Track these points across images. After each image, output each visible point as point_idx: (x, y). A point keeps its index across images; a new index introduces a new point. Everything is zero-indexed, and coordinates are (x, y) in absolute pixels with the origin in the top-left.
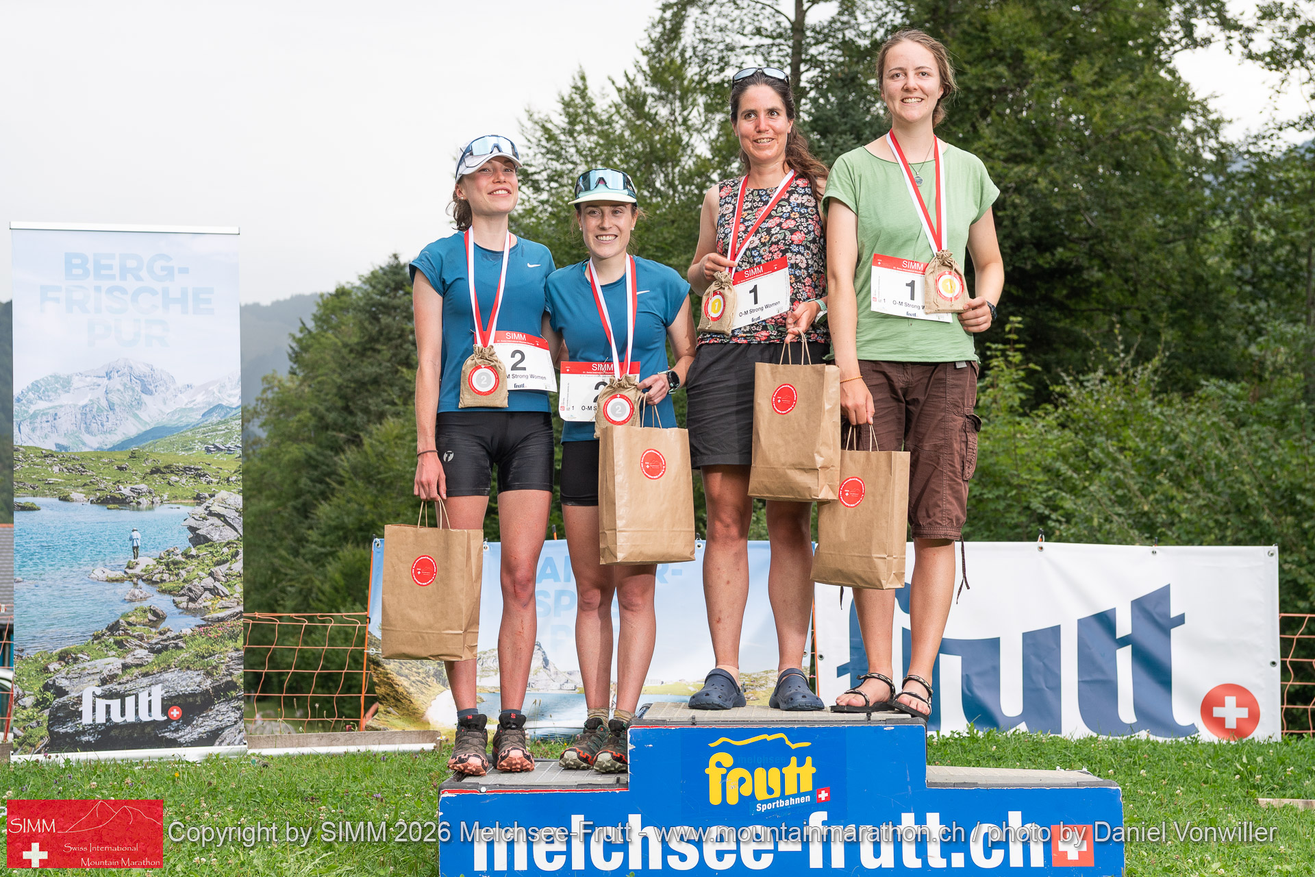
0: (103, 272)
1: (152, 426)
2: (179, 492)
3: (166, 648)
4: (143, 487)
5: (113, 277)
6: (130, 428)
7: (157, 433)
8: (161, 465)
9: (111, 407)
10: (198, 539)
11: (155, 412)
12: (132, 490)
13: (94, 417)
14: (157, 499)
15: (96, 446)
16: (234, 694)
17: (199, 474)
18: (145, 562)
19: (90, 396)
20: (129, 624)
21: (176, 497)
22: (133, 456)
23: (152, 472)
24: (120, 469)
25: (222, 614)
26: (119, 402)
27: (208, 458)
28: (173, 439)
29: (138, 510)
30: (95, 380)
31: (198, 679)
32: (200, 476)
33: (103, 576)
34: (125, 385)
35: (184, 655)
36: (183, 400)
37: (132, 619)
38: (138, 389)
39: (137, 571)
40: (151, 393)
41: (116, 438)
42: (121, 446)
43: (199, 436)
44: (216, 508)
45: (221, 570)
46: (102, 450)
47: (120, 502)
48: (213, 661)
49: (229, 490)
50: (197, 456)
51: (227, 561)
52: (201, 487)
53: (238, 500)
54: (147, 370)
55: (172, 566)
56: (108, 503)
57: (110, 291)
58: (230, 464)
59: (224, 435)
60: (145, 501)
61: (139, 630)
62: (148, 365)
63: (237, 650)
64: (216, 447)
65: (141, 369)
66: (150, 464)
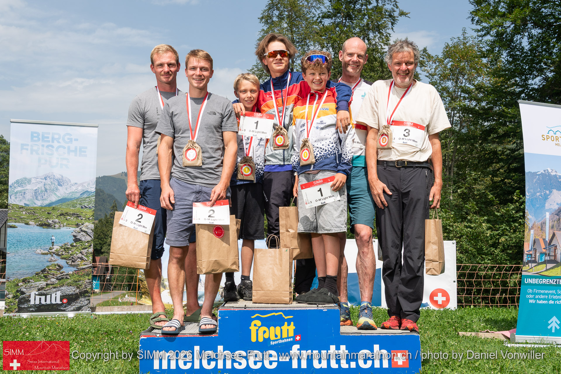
0: (45, 139)
1: (61, 198)
2: (70, 223)
3: (63, 278)
4: (57, 220)
7: (63, 201)
8: (64, 212)
9: (46, 190)
11: (62, 193)
12: (53, 221)
13: (39, 194)
14: (62, 225)
15: (39, 204)
16: (87, 295)
19: (38, 186)
22: (53, 209)
23: (60, 215)
24: (48, 213)
25: (84, 267)
26: (49, 188)
27: (82, 210)
28: (69, 203)
30: (40, 180)
31: (74, 289)
32: (78, 217)
33: (40, 252)
34: (51, 182)
35: (69, 281)
36: (74, 188)
37: (50, 268)
38: (57, 184)
39: (53, 251)
40: (61, 186)
41: (47, 202)
42: (49, 205)
43: (79, 202)
44: (84, 229)
45: (84, 251)
46: (42, 206)
47: (48, 226)
48: (80, 283)
49: (89, 222)
50: (77, 209)
51: (87, 248)
52: (79, 221)
53: (92, 226)
55: (66, 249)
56: (43, 226)
58: (89, 213)
59: (88, 202)
60: (57, 226)
61: (53, 272)
62: (61, 175)
63: (89, 279)
64: (85, 206)
65: (58, 176)
66: (60, 212)
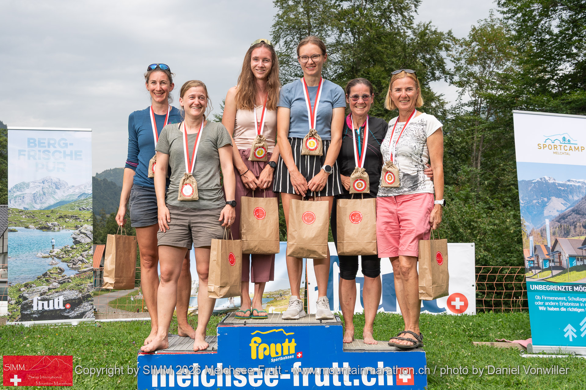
0: (41, 145)
1: (59, 201)
2: (69, 225)
3: (64, 282)
4: (56, 223)
5: (45, 147)
6: (52, 202)
7: (61, 203)
8: (62, 215)
9: (44, 194)
10: (76, 242)
11: (60, 195)
12: (52, 224)
13: (38, 198)
14: (61, 227)
15: (38, 208)
16: (90, 299)
17: (77, 218)
19: (36, 190)
21: (68, 227)
22: (52, 212)
24: (48, 216)
25: (85, 270)
26: (47, 192)
27: (80, 212)
28: (67, 205)
29: (54, 231)
30: (38, 184)
31: (77, 294)
33: (41, 256)
34: (49, 186)
35: (71, 285)
36: (71, 191)
37: (52, 272)
38: (54, 187)
39: (54, 254)
40: (59, 189)
41: (46, 205)
42: (48, 208)
43: (77, 204)
44: (83, 231)
45: (85, 254)
46: (41, 209)
47: (48, 229)
48: (82, 287)
49: (88, 224)
50: (76, 212)
51: (87, 250)
52: (77, 223)
53: (91, 228)
54: (57, 181)
55: (67, 252)
56: (43, 229)
57: (44, 152)
58: (88, 215)
59: (86, 204)
60: (56, 228)
61: (54, 276)
62: (58, 179)
64: (83, 208)
65: (55, 180)
66: (58, 215)
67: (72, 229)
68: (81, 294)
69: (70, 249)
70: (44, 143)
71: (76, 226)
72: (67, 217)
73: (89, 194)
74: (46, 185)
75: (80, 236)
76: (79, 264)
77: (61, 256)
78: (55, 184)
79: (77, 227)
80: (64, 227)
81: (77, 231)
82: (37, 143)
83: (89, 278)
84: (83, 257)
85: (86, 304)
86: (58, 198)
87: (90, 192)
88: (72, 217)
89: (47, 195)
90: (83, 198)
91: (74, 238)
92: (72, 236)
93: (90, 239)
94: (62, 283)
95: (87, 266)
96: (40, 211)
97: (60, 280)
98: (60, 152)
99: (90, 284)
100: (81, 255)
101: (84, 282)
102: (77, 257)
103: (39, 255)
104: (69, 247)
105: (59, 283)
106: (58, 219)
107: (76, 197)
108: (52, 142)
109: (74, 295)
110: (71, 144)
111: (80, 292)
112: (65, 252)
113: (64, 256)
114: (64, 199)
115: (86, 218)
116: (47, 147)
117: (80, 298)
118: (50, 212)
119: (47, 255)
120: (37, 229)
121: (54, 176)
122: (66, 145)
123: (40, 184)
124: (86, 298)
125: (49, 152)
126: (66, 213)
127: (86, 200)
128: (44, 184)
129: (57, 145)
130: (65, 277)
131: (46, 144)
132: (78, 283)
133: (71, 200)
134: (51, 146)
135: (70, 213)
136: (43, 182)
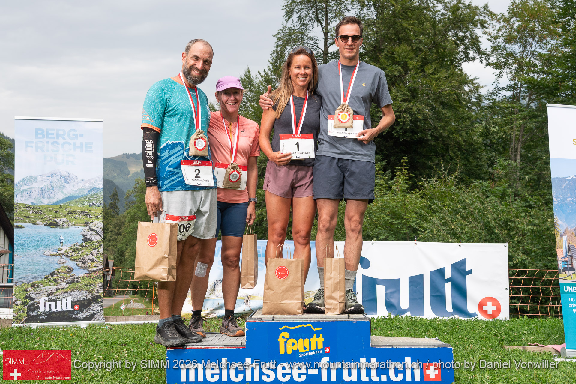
0: (50, 136)
1: (69, 195)
2: (79, 221)
3: (73, 282)
4: (65, 219)
5: (54, 138)
6: (60, 197)
7: (70, 198)
8: (72, 210)
9: (53, 188)
10: (86, 240)
11: (70, 190)
12: (61, 220)
13: (46, 192)
14: (70, 224)
15: (46, 203)
16: (100, 300)
17: (86, 214)
18: (65, 248)
19: (44, 184)
20: (59, 272)
21: (77, 223)
22: (61, 207)
23: (68, 214)
24: (56, 212)
25: (95, 269)
26: (55, 186)
27: (90, 208)
28: (76, 200)
29: (63, 228)
30: (46, 178)
31: (86, 294)
32: (87, 215)
33: (49, 254)
34: (58, 180)
35: (80, 285)
36: (81, 185)
37: (60, 271)
38: (63, 181)
39: (62, 252)
40: (68, 183)
41: (54, 200)
42: (56, 203)
43: (87, 200)
44: (93, 228)
45: (95, 252)
46: (49, 205)
47: (56, 225)
48: (92, 287)
49: (98, 221)
50: (85, 207)
51: (97, 248)
52: (87, 219)
53: (101, 225)
54: (67, 174)
55: (76, 250)
56: (51, 225)
57: (53, 143)
58: (98, 211)
59: (96, 199)
60: (65, 225)
61: (63, 275)
62: (67, 172)
63: (101, 283)
64: (93, 204)
65: (64, 173)
66: (67, 210)
67: (82, 226)
68: (90, 295)
69: (79, 247)
70: (53, 134)
71: (86, 222)
72: (76, 213)
73: (99, 189)
74: (55, 179)
75: (90, 233)
76: (89, 264)
77: (70, 254)
78: (65, 178)
79: (86, 224)
80: (73, 223)
81: (87, 228)
82: (45, 134)
83: (98, 278)
84: (92, 255)
85: (96, 305)
86: (67, 193)
87: (101, 186)
88: (82, 212)
89: (55, 189)
90: (93, 193)
91: (84, 236)
92: (81, 233)
93: (101, 236)
94: (71, 283)
95: (97, 265)
96: (48, 206)
97: (69, 279)
98: (70, 144)
99: (100, 285)
100: (91, 253)
101: (93, 282)
102: (87, 255)
103: (47, 253)
104: (78, 244)
105: (68, 283)
106: (67, 215)
107: (86, 192)
108: (61, 133)
109: (82, 295)
110: (82, 135)
111: (90, 292)
112: (74, 250)
113: (73, 254)
114: (73, 193)
115: (96, 214)
116: (56, 138)
117: (89, 299)
118: (59, 207)
119: (55, 253)
120: (45, 225)
121: (63, 169)
122: (76, 136)
123: (48, 178)
124: (96, 299)
125: (58, 143)
126: (75, 209)
127: (96, 194)
128: (52, 177)
129: (66, 137)
130: (74, 277)
131: (55, 136)
132: (87, 283)
133: (81, 195)
134: (60, 137)
135: (79, 208)
136: (52, 176)
